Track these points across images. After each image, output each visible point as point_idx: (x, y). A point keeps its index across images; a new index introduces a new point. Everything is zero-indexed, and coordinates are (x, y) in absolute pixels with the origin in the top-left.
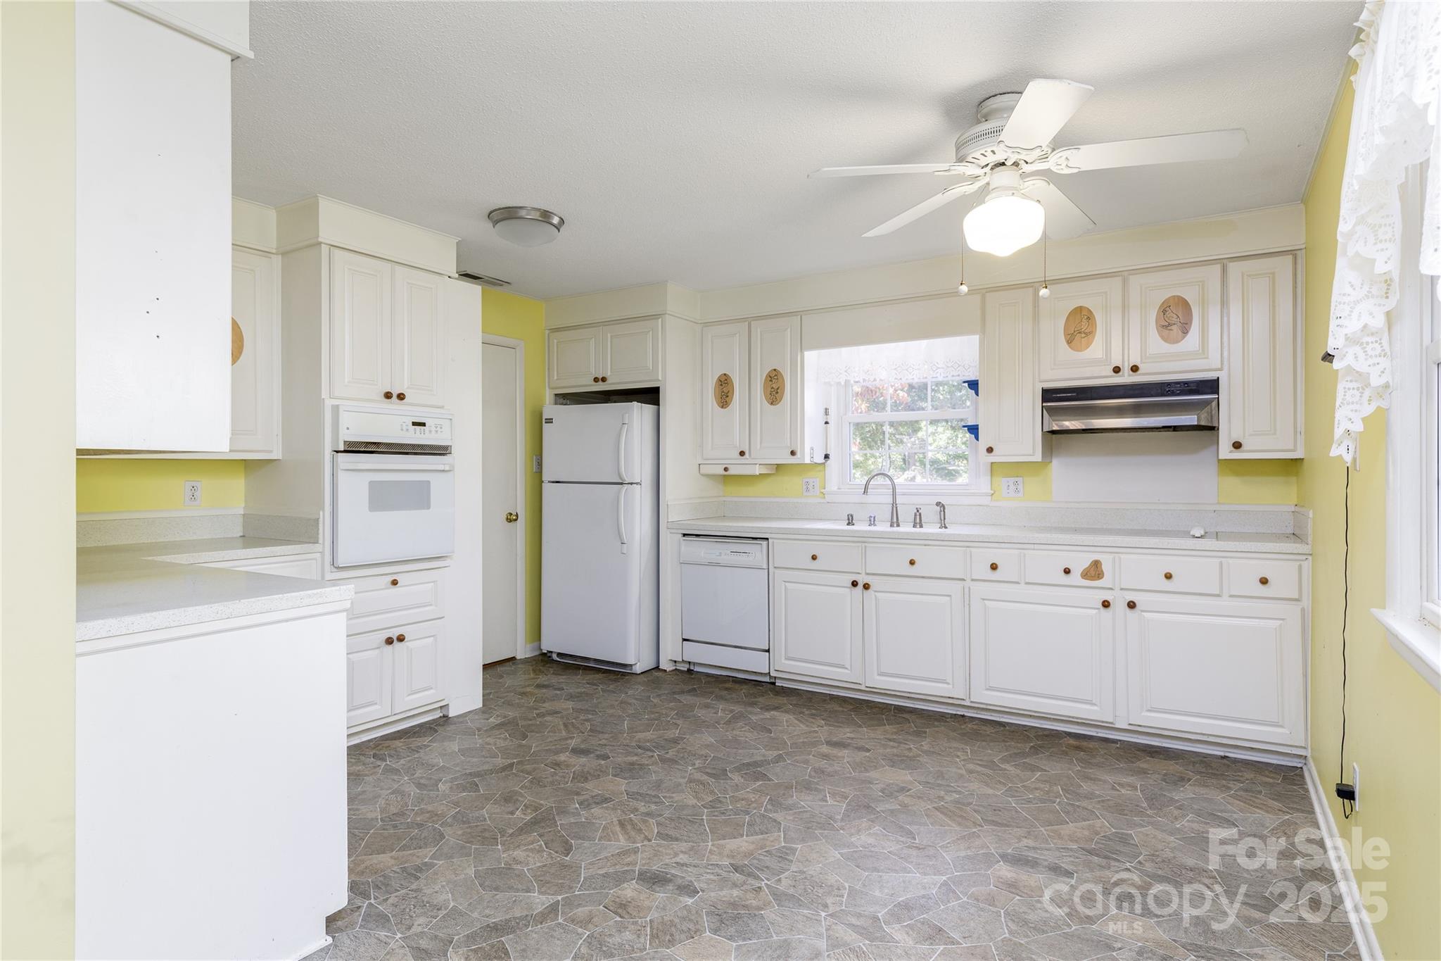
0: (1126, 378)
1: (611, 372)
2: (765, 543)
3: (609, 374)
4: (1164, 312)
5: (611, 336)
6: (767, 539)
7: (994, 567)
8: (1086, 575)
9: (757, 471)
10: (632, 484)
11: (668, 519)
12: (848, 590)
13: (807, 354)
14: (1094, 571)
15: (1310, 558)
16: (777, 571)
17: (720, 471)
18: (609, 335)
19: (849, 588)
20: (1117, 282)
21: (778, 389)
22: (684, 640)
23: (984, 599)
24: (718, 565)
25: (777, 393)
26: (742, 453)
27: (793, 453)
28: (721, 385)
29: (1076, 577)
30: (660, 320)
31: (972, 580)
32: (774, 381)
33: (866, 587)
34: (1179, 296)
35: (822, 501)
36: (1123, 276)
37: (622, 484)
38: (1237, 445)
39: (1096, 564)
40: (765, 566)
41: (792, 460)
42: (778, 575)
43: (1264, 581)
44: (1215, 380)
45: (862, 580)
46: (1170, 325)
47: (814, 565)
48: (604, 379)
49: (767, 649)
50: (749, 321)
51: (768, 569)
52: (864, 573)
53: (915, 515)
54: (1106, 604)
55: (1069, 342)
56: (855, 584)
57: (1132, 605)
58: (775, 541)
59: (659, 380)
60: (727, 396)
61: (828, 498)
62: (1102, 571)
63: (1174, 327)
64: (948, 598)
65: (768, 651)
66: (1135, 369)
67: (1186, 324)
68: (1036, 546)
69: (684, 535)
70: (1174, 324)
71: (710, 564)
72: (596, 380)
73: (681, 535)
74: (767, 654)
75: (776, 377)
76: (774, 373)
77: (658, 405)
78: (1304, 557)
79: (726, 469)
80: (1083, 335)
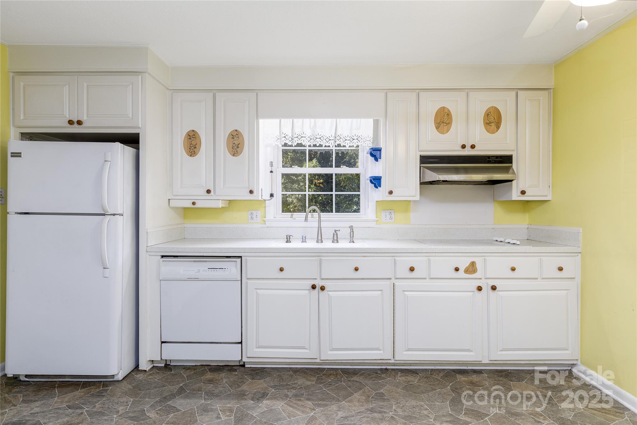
0: (468, 152)
1: (87, 117)
2: (239, 260)
3: (85, 119)
4: (488, 115)
5: (87, 86)
6: (241, 257)
7: (412, 269)
8: (467, 271)
9: (220, 205)
10: (114, 215)
11: (147, 243)
12: (307, 292)
13: (261, 121)
14: (472, 268)
15: (580, 254)
16: (249, 281)
17: (188, 204)
18: (85, 84)
19: (309, 290)
20: (463, 94)
21: (238, 144)
22: (162, 342)
23: (404, 291)
24: (196, 279)
25: (238, 147)
26: (209, 191)
27: (251, 192)
28: (190, 139)
29: (461, 273)
30: (140, 77)
31: (397, 279)
32: (235, 138)
33: (323, 288)
34: (495, 107)
35: (264, 226)
36: (468, 91)
37: (104, 215)
38: (523, 193)
39: (473, 264)
40: (239, 279)
41: (251, 197)
42: (250, 285)
43: (561, 269)
44: (511, 156)
45: (319, 283)
46: (490, 123)
47: (282, 274)
48: (79, 123)
49: (240, 341)
50: (214, 92)
51: (241, 280)
52: (319, 279)
53: (334, 234)
54: (480, 289)
55: (437, 128)
56: (314, 287)
57: (494, 288)
58: (248, 258)
59: (140, 128)
60: (195, 148)
61: (268, 224)
62: (476, 268)
63: (492, 124)
64: (380, 292)
65: (241, 343)
66: (473, 147)
67: (499, 123)
68: (437, 254)
69: (163, 256)
70: (493, 123)
71: (190, 279)
72: (71, 122)
73: (160, 257)
74: (240, 345)
75: (237, 136)
76: (236, 133)
77: (138, 148)
78: (577, 254)
79: (194, 203)
80: (445, 125)
